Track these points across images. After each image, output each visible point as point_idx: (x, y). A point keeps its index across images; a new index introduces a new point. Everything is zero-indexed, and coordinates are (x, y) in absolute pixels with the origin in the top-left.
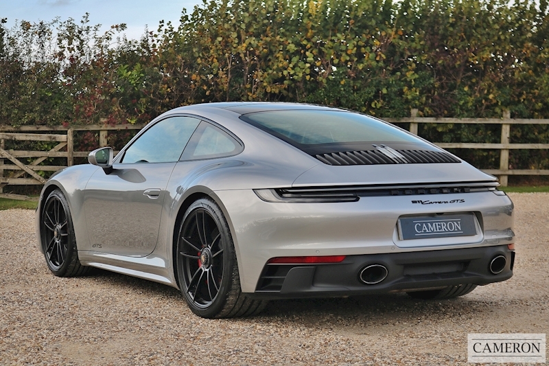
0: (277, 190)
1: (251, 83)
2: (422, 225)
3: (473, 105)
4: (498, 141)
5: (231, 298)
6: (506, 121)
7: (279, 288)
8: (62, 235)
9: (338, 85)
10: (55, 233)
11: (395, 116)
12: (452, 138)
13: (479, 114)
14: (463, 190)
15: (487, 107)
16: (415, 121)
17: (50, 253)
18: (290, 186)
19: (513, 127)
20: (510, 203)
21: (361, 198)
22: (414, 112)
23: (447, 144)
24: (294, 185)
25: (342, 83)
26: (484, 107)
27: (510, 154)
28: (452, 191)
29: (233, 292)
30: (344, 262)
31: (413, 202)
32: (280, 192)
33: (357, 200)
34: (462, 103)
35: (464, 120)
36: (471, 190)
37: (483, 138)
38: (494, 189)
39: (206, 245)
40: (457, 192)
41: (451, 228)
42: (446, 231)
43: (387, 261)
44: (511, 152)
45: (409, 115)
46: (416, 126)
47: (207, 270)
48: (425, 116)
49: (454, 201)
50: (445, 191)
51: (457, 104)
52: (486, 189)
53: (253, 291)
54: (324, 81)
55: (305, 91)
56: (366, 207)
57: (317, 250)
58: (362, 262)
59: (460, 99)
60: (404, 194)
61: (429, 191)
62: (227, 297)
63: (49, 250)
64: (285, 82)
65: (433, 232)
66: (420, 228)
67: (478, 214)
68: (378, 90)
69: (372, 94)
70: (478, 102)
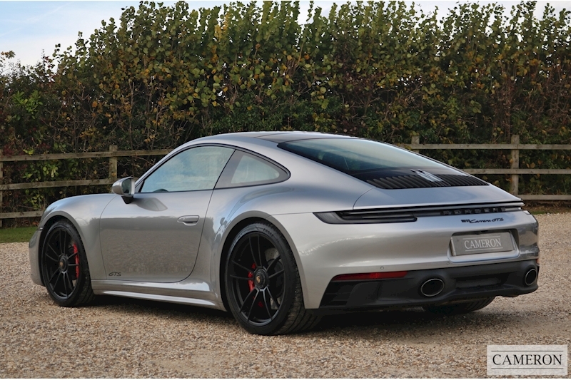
0: (338, 213)
2: (470, 242)
3: (382, 131)
5: (292, 315)
6: (415, 147)
7: (344, 303)
8: (69, 265)
9: (245, 112)
10: (61, 264)
13: (387, 140)
14: (500, 210)
15: (396, 133)
17: (53, 284)
18: (351, 208)
20: (535, 221)
21: (418, 218)
24: (355, 208)
25: (249, 109)
26: (393, 132)
28: (491, 210)
29: (294, 309)
30: (406, 277)
31: (463, 221)
32: (342, 214)
33: (415, 220)
34: (371, 128)
36: (507, 210)
38: (520, 208)
39: (260, 267)
40: (496, 212)
41: (493, 244)
42: (489, 247)
43: (442, 274)
47: (264, 290)
49: (495, 220)
50: (486, 211)
51: (366, 130)
52: (516, 209)
53: (317, 306)
54: (231, 106)
55: (211, 118)
56: (423, 226)
57: (382, 267)
58: (423, 276)
59: (369, 125)
60: (454, 214)
61: (473, 211)
62: (289, 313)
63: (53, 282)
64: (191, 108)
65: (479, 248)
66: (468, 245)
67: (513, 231)
68: (287, 117)
69: (281, 121)
70: (388, 127)
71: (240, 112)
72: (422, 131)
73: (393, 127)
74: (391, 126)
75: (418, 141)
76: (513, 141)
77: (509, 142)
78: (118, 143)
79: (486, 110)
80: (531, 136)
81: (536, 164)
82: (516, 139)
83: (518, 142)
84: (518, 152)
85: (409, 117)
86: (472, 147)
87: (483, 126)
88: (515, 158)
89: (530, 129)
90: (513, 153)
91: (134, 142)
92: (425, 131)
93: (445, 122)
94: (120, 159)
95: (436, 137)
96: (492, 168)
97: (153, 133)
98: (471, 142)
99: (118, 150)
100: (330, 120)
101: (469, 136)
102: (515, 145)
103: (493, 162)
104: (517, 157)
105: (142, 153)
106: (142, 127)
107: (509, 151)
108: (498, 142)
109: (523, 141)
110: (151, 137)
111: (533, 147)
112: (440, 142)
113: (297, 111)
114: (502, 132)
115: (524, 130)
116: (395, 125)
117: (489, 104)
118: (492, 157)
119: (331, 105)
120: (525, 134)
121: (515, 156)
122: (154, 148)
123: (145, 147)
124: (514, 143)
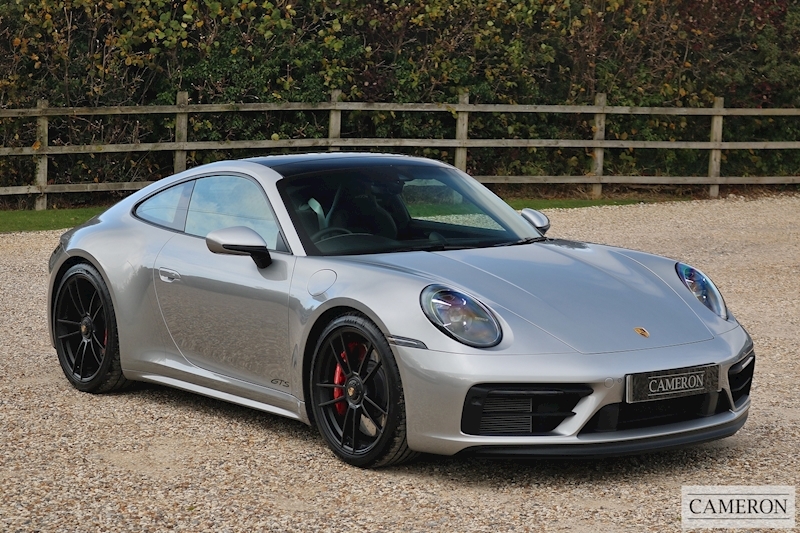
1: (101, 51)
3: (419, 85)
4: (452, 135)
6: (462, 108)
9: (228, 56)
11: (310, 101)
12: (389, 132)
13: (425, 98)
15: (437, 88)
16: (338, 107)
19: (472, 116)
22: (336, 94)
23: (382, 140)
25: (233, 52)
26: (433, 87)
27: (468, 155)
34: (402, 82)
35: (406, 107)
37: (431, 132)
44: (470, 151)
45: (329, 98)
46: (339, 114)
48: (352, 101)
51: (396, 84)
54: (208, 48)
55: (180, 63)
59: (400, 77)
64: (151, 49)
68: (285, 63)
69: (277, 69)
70: (425, 80)
71: (221, 56)
72: (474, 87)
73: (433, 79)
74: (430, 78)
75: (467, 100)
76: (597, 101)
77: (591, 103)
78: (49, 97)
79: (562, 58)
80: (624, 94)
81: (629, 133)
82: (601, 98)
83: (604, 103)
84: (603, 117)
85: (456, 67)
86: (541, 109)
87: (557, 80)
88: (599, 126)
89: (622, 85)
90: (597, 118)
91: (71, 96)
92: (478, 86)
93: (505, 73)
94: (51, 119)
95: (492, 94)
96: (567, 138)
97: (98, 84)
98: (540, 102)
99: (51, 105)
100: (346, 69)
101: (537, 93)
102: (600, 107)
103: (570, 130)
104: (603, 123)
105: (84, 111)
106: (84, 74)
107: (592, 116)
108: (577, 103)
109: (611, 102)
110: (96, 90)
111: (624, 110)
112: (497, 102)
113: (300, 56)
114: (583, 90)
115: (614, 87)
116: (436, 77)
117: (566, 51)
118: (568, 123)
119: (347, 48)
120: (615, 93)
121: (600, 122)
122: (100, 105)
123: (86, 103)
124: (599, 105)
